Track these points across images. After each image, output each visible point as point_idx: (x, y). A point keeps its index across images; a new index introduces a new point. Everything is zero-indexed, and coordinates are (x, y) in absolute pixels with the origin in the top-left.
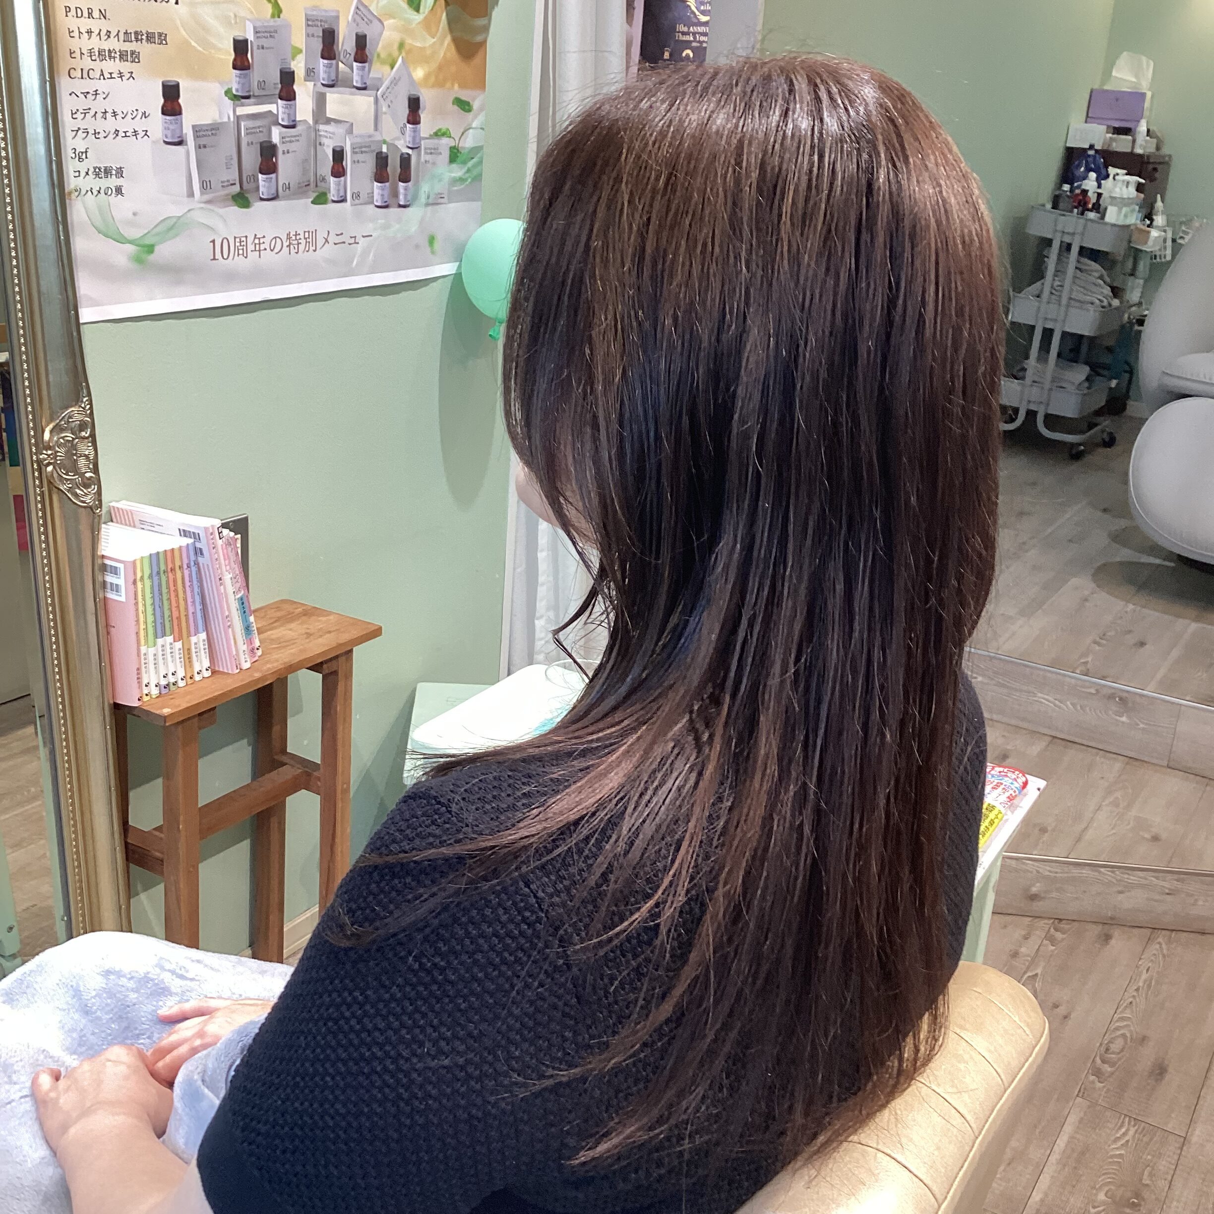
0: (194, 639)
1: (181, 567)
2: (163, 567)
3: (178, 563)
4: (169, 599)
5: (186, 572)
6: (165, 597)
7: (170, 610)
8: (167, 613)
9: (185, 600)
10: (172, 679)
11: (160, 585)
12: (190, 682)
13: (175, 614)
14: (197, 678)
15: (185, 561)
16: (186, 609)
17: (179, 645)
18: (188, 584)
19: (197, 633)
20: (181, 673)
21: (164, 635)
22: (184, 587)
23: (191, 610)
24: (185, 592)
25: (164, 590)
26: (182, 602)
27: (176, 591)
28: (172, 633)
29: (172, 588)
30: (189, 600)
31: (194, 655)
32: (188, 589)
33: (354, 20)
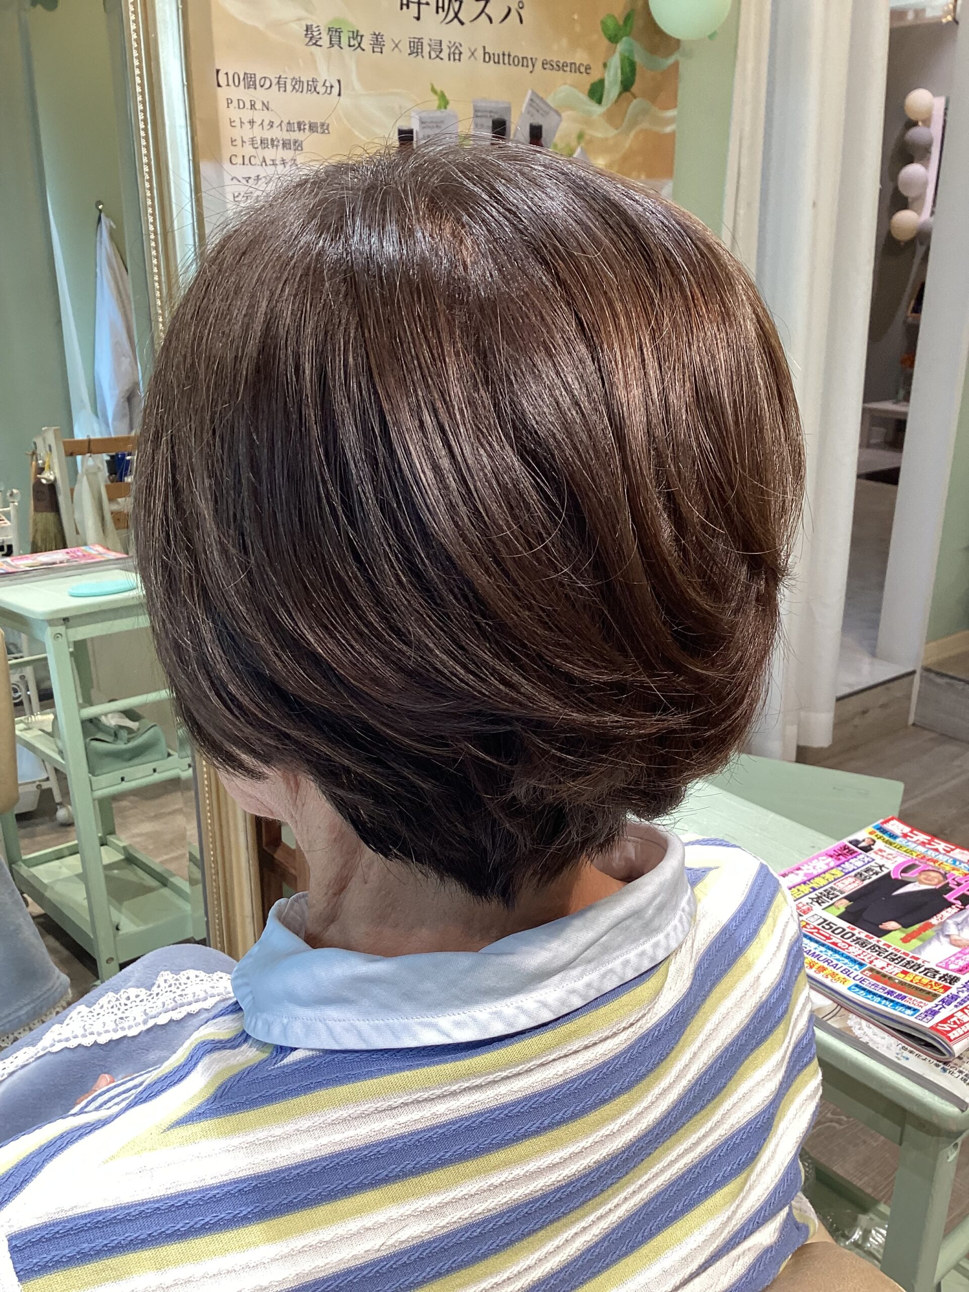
33: (529, 112)
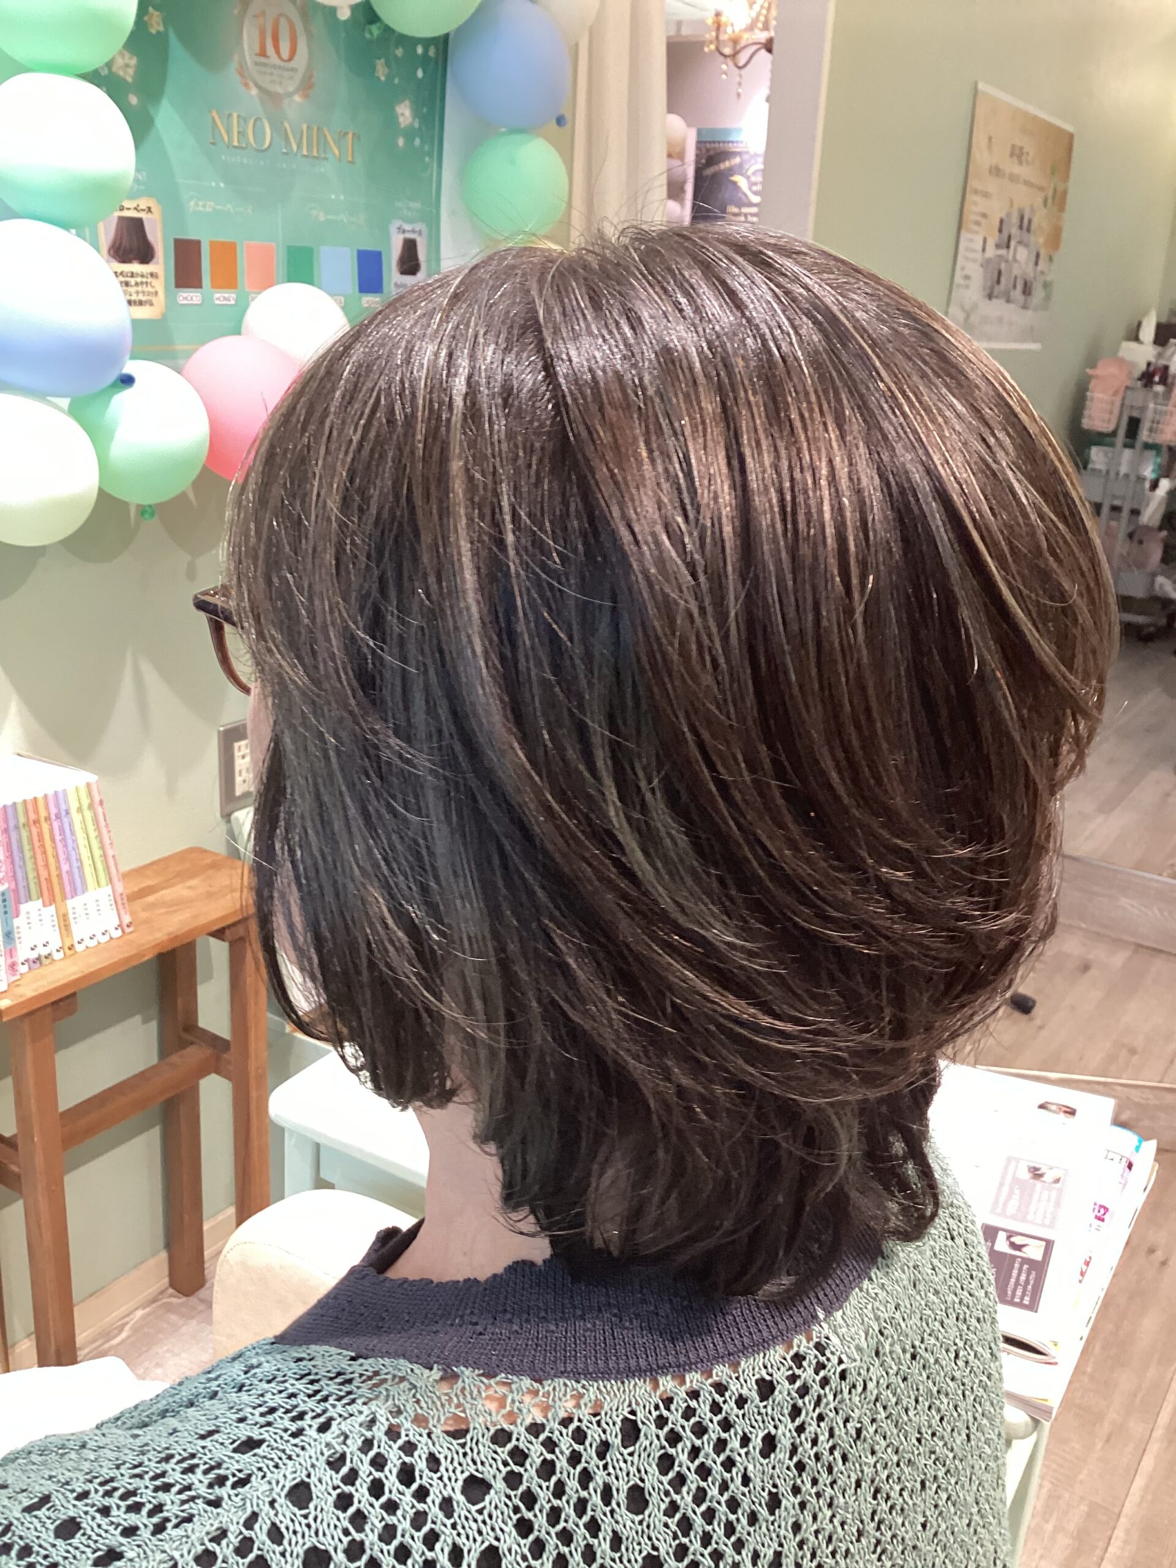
0: (70, 903)
1: (48, 819)
2: (22, 820)
3: (43, 814)
4: (34, 857)
5: (56, 825)
6: (28, 854)
7: (36, 870)
8: (31, 875)
9: (56, 857)
10: (44, 952)
11: (20, 841)
12: (68, 952)
13: (44, 874)
14: (79, 948)
15: (53, 811)
16: (59, 868)
17: (52, 909)
18: (58, 838)
19: (74, 893)
20: (56, 942)
21: (29, 898)
22: (53, 840)
23: (65, 868)
24: (55, 848)
25: (27, 847)
26: (51, 860)
27: (43, 846)
28: (41, 895)
29: (37, 844)
30: (62, 857)
31: (72, 921)
32: (60, 846)
